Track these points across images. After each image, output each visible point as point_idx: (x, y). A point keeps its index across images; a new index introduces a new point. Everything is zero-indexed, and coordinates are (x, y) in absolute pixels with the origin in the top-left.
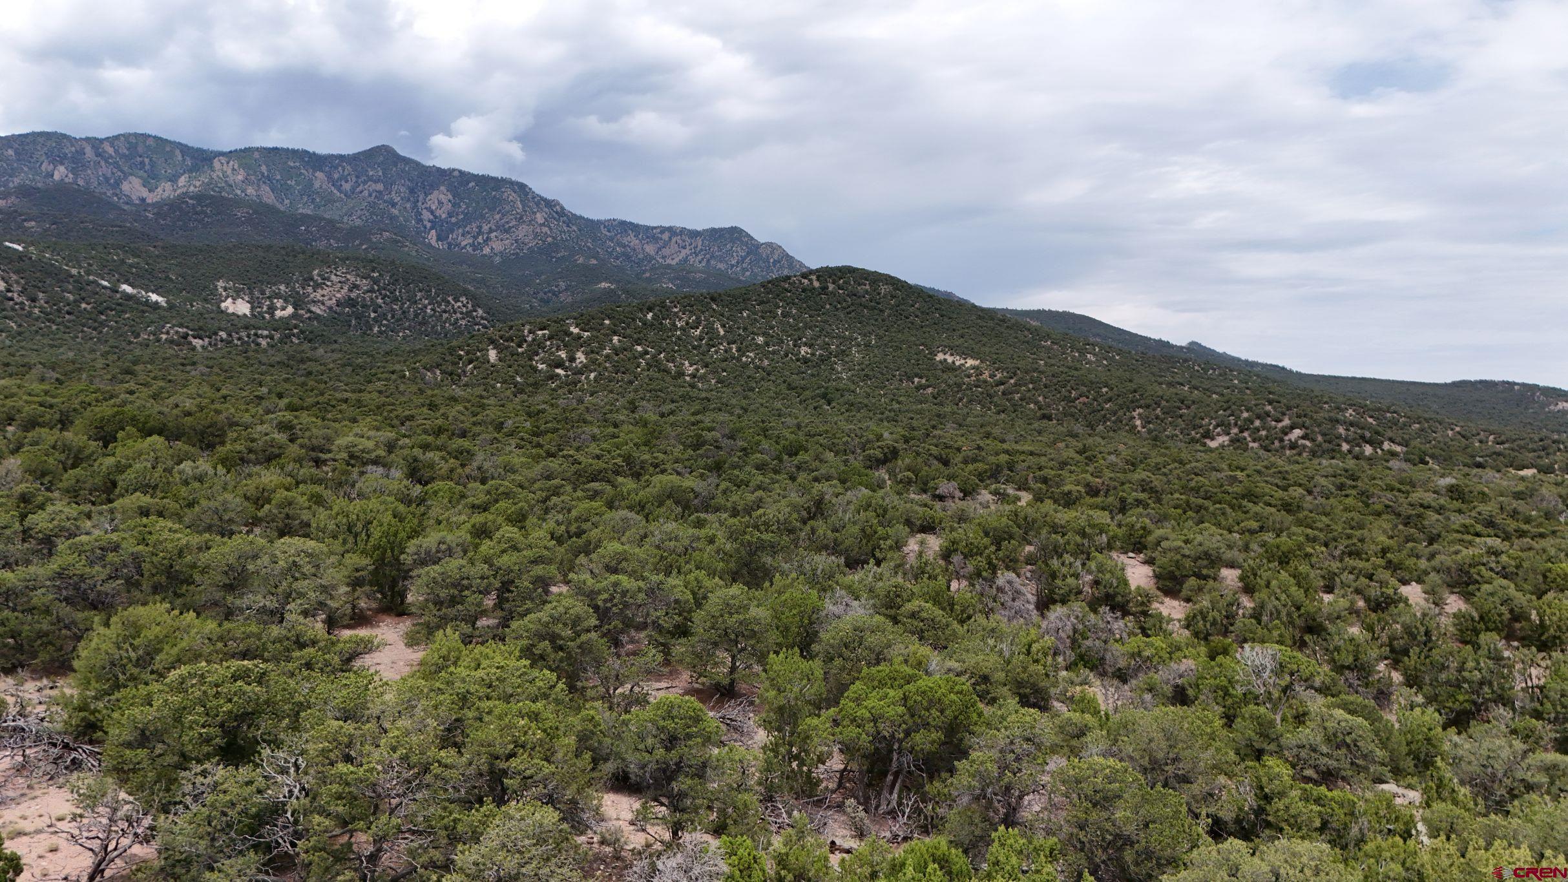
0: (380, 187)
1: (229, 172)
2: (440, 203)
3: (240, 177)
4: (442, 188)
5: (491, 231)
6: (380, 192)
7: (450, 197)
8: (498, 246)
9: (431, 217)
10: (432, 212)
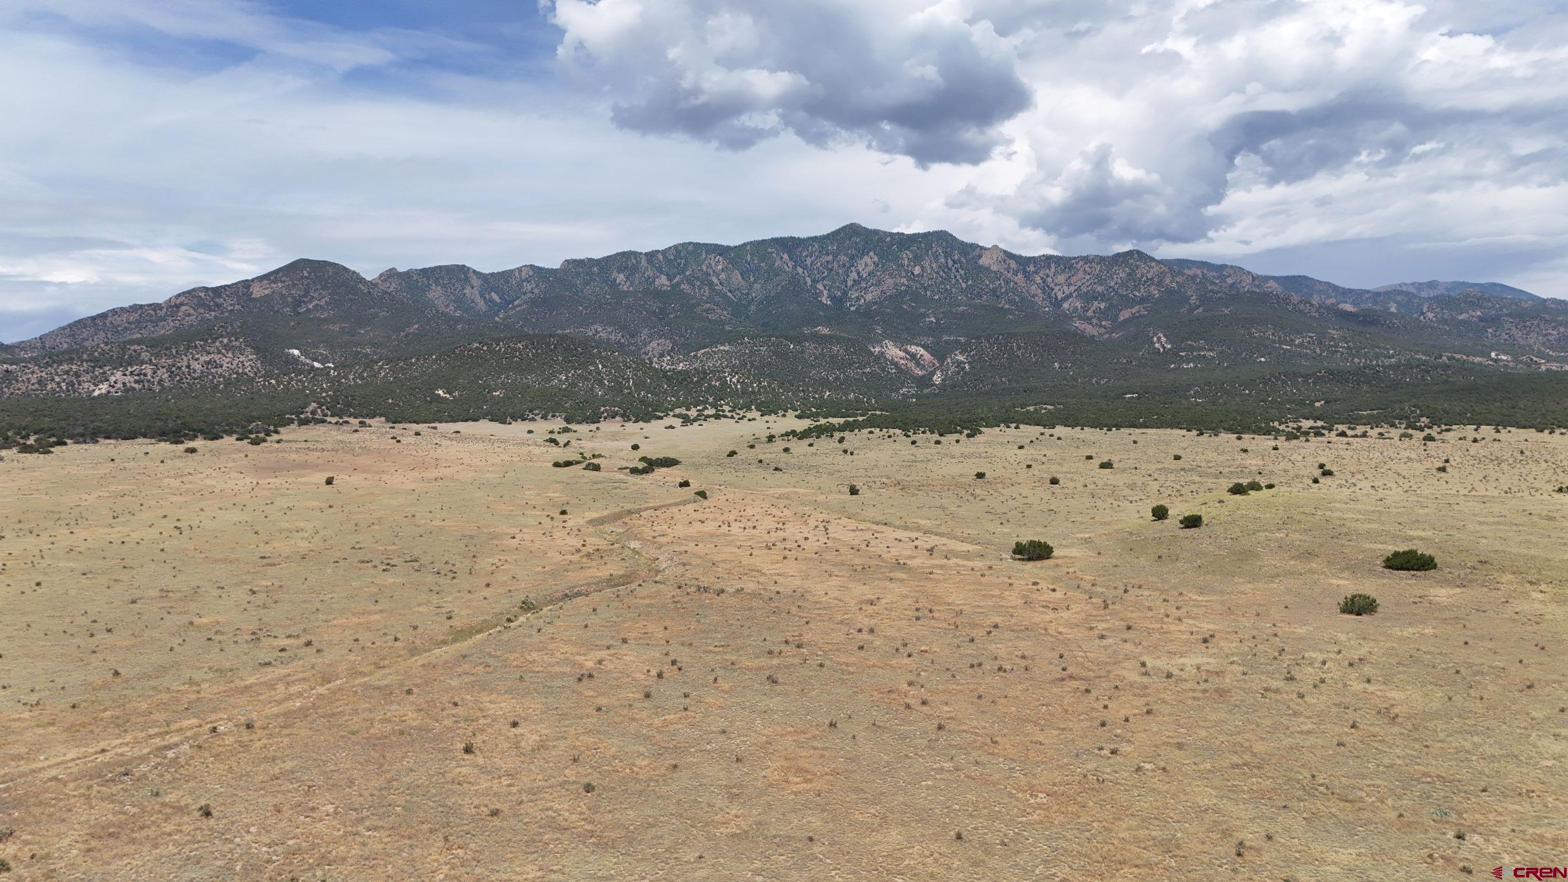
0: (830, 258)
1: (713, 264)
2: (866, 265)
3: (720, 267)
4: (871, 253)
5: (873, 285)
6: (828, 262)
7: (876, 259)
8: (869, 297)
9: (857, 277)
10: (858, 274)
